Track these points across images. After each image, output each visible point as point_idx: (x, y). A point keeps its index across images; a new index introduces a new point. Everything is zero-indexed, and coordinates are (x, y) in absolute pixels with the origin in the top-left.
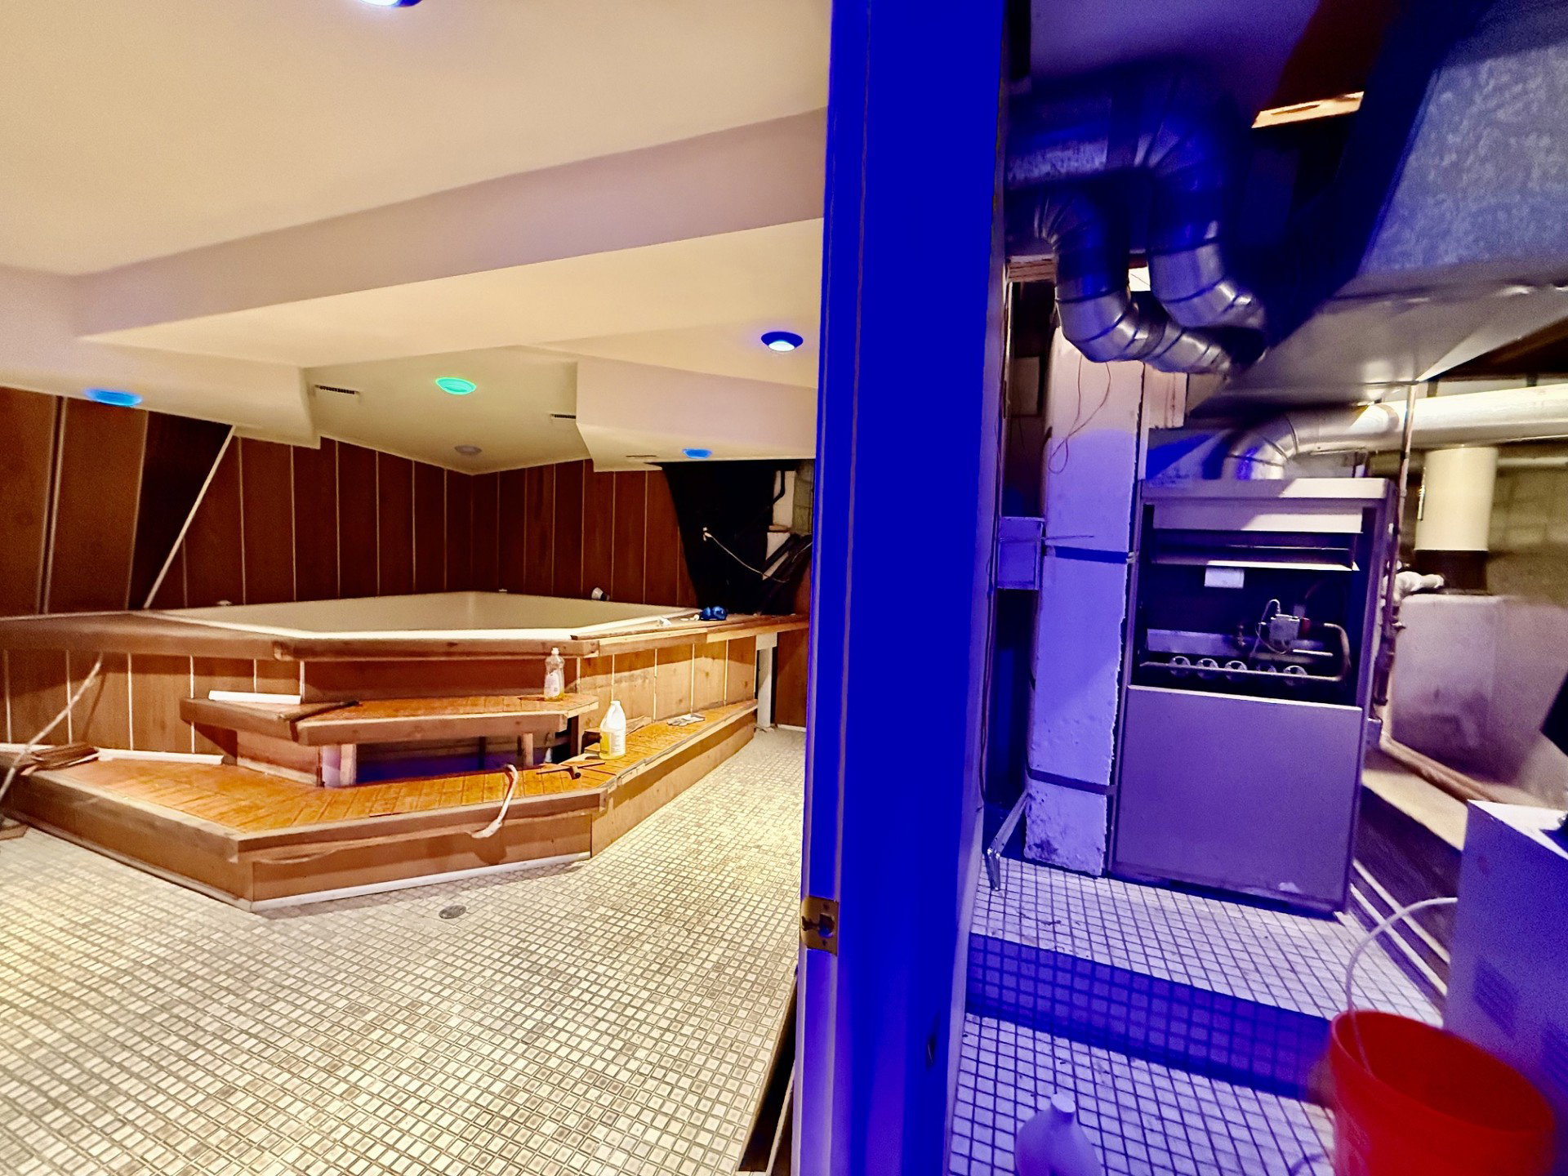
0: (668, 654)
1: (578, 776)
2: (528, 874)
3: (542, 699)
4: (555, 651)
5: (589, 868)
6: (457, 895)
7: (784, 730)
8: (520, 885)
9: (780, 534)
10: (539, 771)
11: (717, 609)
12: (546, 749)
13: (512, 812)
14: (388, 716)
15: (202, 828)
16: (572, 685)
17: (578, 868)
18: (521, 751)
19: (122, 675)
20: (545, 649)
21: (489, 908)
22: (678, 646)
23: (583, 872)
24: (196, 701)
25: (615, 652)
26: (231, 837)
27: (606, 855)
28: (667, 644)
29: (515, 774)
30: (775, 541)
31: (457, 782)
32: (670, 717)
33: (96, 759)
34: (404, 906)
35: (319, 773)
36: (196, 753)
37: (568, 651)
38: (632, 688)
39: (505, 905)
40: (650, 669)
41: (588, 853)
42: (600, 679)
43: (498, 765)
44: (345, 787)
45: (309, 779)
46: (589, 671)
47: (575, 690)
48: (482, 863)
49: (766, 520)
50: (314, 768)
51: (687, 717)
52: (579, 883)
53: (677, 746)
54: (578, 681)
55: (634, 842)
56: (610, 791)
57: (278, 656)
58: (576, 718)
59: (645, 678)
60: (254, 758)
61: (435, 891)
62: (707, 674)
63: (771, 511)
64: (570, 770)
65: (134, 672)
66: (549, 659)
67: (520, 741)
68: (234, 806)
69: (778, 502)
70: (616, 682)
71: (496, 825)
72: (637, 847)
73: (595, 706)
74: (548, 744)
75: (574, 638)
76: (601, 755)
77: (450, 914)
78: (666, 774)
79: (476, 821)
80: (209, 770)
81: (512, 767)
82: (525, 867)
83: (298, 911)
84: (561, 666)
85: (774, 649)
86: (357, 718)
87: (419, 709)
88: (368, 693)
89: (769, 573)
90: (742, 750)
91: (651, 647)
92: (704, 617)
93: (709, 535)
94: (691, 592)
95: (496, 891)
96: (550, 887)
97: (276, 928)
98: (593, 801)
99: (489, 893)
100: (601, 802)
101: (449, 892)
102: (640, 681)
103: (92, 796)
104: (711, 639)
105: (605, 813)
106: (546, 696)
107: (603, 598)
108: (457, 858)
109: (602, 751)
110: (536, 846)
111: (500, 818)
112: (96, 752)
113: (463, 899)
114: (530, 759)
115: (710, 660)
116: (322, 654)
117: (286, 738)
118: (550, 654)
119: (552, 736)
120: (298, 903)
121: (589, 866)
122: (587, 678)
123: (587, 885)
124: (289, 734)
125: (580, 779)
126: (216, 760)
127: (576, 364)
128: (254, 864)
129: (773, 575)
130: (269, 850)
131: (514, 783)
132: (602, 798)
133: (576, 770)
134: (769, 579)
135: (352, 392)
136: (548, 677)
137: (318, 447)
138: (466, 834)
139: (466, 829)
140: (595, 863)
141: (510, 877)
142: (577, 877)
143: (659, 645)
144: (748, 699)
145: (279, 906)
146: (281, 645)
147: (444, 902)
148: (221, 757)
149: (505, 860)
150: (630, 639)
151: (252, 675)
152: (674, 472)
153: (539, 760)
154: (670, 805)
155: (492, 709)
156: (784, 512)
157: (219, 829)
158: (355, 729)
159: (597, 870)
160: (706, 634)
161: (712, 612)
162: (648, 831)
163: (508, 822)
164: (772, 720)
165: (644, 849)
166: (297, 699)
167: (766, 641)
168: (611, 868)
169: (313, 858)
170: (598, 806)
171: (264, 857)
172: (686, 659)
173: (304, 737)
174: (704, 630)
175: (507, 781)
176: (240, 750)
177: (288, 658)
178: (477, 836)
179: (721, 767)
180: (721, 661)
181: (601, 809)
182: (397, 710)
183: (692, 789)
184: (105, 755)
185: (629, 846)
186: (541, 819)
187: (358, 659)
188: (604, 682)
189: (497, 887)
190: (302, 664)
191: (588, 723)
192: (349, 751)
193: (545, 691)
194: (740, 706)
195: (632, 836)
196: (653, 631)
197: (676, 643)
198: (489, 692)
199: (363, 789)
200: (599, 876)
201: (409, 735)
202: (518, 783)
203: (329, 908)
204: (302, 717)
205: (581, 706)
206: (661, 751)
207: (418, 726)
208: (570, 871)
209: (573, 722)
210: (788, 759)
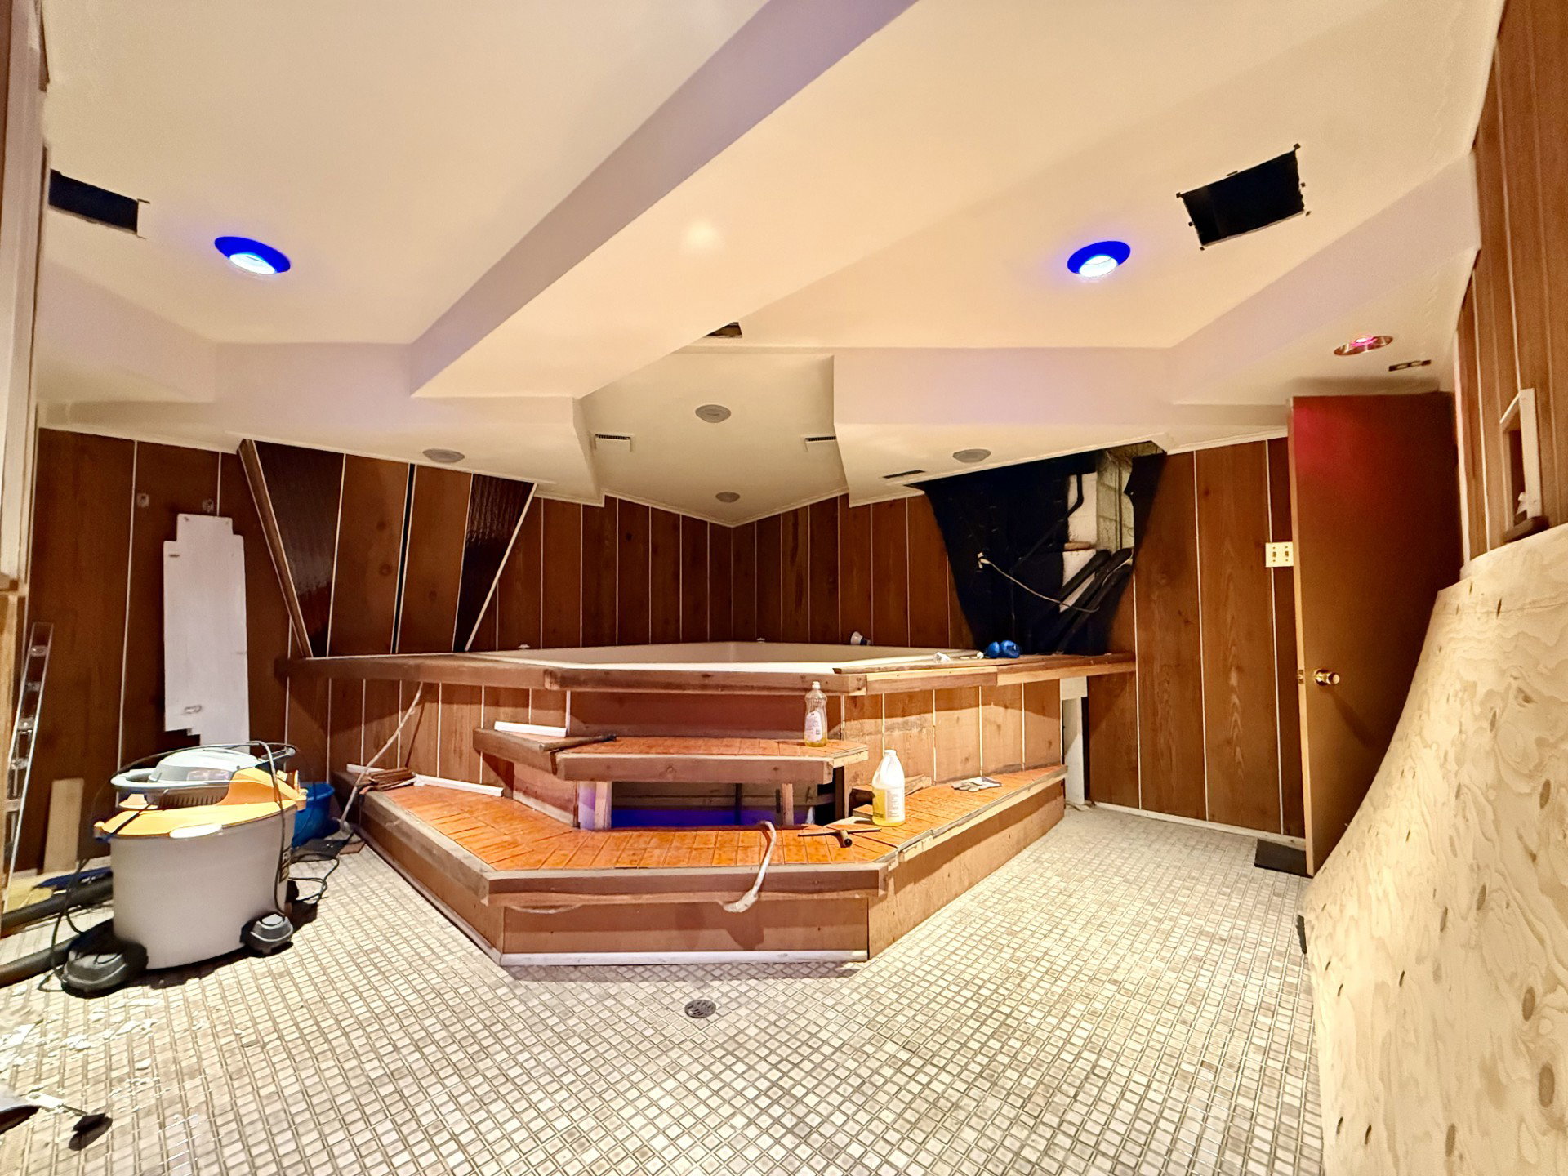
0: (949, 698)
1: (848, 843)
2: (789, 971)
3: (803, 744)
4: (816, 685)
5: (867, 974)
6: (706, 985)
7: (1104, 810)
8: (780, 985)
9: (1081, 553)
10: (800, 832)
11: (1007, 644)
12: (808, 807)
13: (771, 883)
14: (641, 752)
15: (465, 861)
16: (836, 729)
17: (853, 972)
18: (779, 808)
19: (435, 704)
20: (804, 684)
21: (743, 1012)
22: (960, 688)
23: (859, 979)
24: (484, 731)
25: (884, 690)
26: (485, 874)
27: (888, 958)
28: (948, 685)
29: (773, 833)
30: (1074, 562)
31: (710, 837)
32: (955, 779)
33: (412, 784)
34: (648, 988)
35: (576, 812)
36: (483, 784)
37: (829, 687)
38: (907, 738)
39: (762, 1011)
40: (927, 716)
41: (864, 953)
42: (869, 724)
43: (755, 821)
44: (598, 831)
45: (567, 818)
46: (856, 712)
47: (839, 736)
48: (736, 945)
49: (1061, 539)
50: (572, 807)
51: (978, 780)
52: (856, 996)
53: (970, 817)
54: (843, 725)
55: (924, 944)
56: (890, 868)
57: (547, 686)
58: (843, 768)
59: (922, 727)
60: (526, 793)
61: (682, 974)
62: (999, 727)
63: (1066, 525)
64: (838, 835)
65: (442, 703)
66: (809, 695)
67: (779, 795)
68: (497, 840)
69: (1075, 513)
70: (887, 729)
71: (750, 898)
72: (928, 953)
73: (864, 756)
74: (809, 802)
75: (837, 671)
76: (875, 820)
77: (699, 1010)
78: (958, 854)
79: (730, 889)
80: (490, 802)
81: (769, 824)
82: (785, 960)
83: (542, 973)
84: (824, 703)
85: (1084, 700)
86: (613, 752)
87: (672, 746)
88: (625, 729)
89: (1070, 601)
90: (1051, 832)
91: (929, 687)
92: (990, 655)
93: (986, 562)
94: (965, 630)
95: (752, 988)
96: (819, 995)
97: (518, 992)
98: (869, 881)
99: (743, 988)
100: (881, 883)
101: (698, 979)
102: (915, 731)
103: (397, 818)
104: (1004, 680)
105: (885, 897)
106: (807, 740)
107: (863, 643)
108: (706, 934)
109: (876, 814)
110: (799, 932)
111: (756, 889)
112: (413, 777)
113: (715, 992)
114: (790, 817)
115: (1001, 709)
116: (584, 683)
117: (547, 771)
118: (809, 690)
119: (814, 792)
120: (543, 964)
121: (867, 971)
122: (852, 722)
123: (867, 1001)
124: (549, 766)
125: (851, 848)
126: (496, 791)
127: (833, 357)
128: (506, 909)
129: (1075, 604)
130: (518, 895)
131: (772, 844)
132: (881, 877)
133: (846, 836)
134: (1071, 609)
135: (624, 438)
136: (809, 716)
137: (602, 505)
138: (717, 904)
139: (718, 897)
140: (875, 969)
141: (767, 971)
142: (853, 985)
143: (937, 685)
144: (1053, 764)
145: (526, 963)
146: (549, 673)
147: (690, 992)
148: (501, 789)
149: (761, 946)
150: (903, 675)
151: (527, 706)
152: (941, 492)
153: (800, 821)
154: (966, 897)
155: (747, 751)
156: (1083, 525)
157: (476, 863)
158: (609, 765)
159: (878, 980)
160: (996, 674)
161: (1001, 648)
162: (941, 932)
163: (766, 896)
164: (1087, 795)
165: (939, 958)
166: (562, 732)
167: (1073, 686)
168: (895, 979)
169: (561, 910)
170: (877, 888)
171: (515, 902)
172: (971, 707)
173: (562, 769)
174: (994, 669)
175: (764, 841)
176: (516, 783)
177: (556, 688)
178: (729, 908)
179: (1026, 853)
180: (1016, 712)
181: (881, 892)
182: (650, 747)
183: (992, 878)
184: (420, 780)
185: (917, 950)
186: (804, 896)
187: (615, 690)
188: (873, 729)
189: (753, 982)
190: (568, 694)
191: (855, 778)
192: (604, 788)
193: (806, 733)
194: (1045, 773)
195: (920, 936)
196: (930, 667)
197: (960, 683)
198: (744, 733)
199: (615, 834)
200: (881, 990)
201: (661, 775)
202: (776, 845)
203: (573, 976)
204: (562, 749)
205: (847, 755)
206: (952, 821)
207: (670, 765)
208: (842, 975)
209: (839, 773)
210: (1123, 850)
